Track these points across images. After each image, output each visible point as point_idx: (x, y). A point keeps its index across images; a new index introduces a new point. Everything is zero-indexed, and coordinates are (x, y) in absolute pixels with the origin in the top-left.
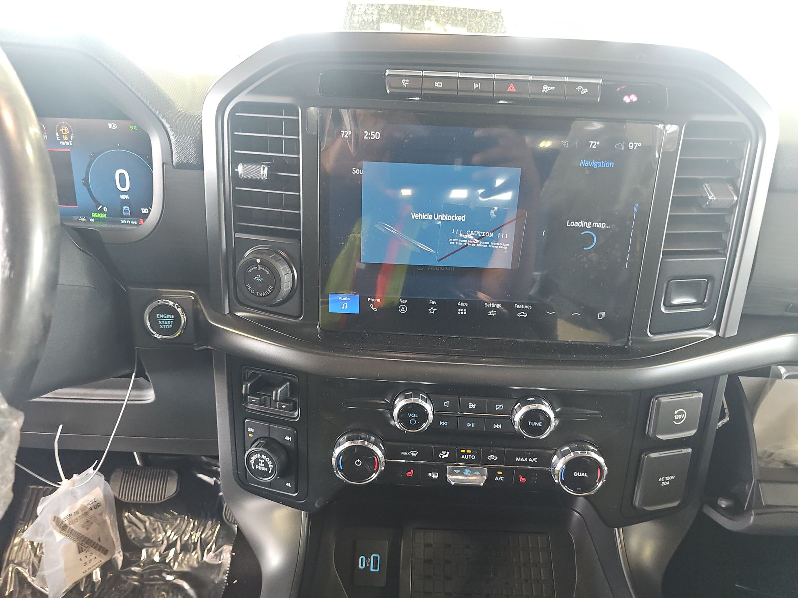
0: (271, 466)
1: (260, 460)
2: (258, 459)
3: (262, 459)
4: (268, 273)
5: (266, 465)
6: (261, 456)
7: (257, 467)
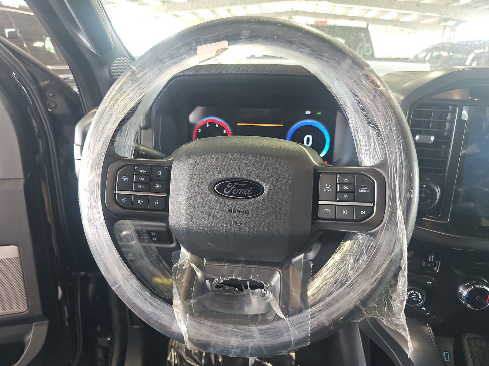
0: (420, 297)
1: (413, 294)
2: (412, 293)
3: (415, 294)
4: (429, 192)
5: (417, 297)
6: (414, 292)
7: (410, 298)
